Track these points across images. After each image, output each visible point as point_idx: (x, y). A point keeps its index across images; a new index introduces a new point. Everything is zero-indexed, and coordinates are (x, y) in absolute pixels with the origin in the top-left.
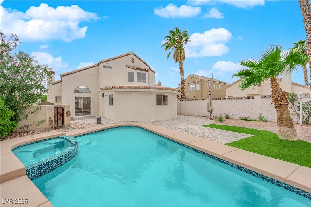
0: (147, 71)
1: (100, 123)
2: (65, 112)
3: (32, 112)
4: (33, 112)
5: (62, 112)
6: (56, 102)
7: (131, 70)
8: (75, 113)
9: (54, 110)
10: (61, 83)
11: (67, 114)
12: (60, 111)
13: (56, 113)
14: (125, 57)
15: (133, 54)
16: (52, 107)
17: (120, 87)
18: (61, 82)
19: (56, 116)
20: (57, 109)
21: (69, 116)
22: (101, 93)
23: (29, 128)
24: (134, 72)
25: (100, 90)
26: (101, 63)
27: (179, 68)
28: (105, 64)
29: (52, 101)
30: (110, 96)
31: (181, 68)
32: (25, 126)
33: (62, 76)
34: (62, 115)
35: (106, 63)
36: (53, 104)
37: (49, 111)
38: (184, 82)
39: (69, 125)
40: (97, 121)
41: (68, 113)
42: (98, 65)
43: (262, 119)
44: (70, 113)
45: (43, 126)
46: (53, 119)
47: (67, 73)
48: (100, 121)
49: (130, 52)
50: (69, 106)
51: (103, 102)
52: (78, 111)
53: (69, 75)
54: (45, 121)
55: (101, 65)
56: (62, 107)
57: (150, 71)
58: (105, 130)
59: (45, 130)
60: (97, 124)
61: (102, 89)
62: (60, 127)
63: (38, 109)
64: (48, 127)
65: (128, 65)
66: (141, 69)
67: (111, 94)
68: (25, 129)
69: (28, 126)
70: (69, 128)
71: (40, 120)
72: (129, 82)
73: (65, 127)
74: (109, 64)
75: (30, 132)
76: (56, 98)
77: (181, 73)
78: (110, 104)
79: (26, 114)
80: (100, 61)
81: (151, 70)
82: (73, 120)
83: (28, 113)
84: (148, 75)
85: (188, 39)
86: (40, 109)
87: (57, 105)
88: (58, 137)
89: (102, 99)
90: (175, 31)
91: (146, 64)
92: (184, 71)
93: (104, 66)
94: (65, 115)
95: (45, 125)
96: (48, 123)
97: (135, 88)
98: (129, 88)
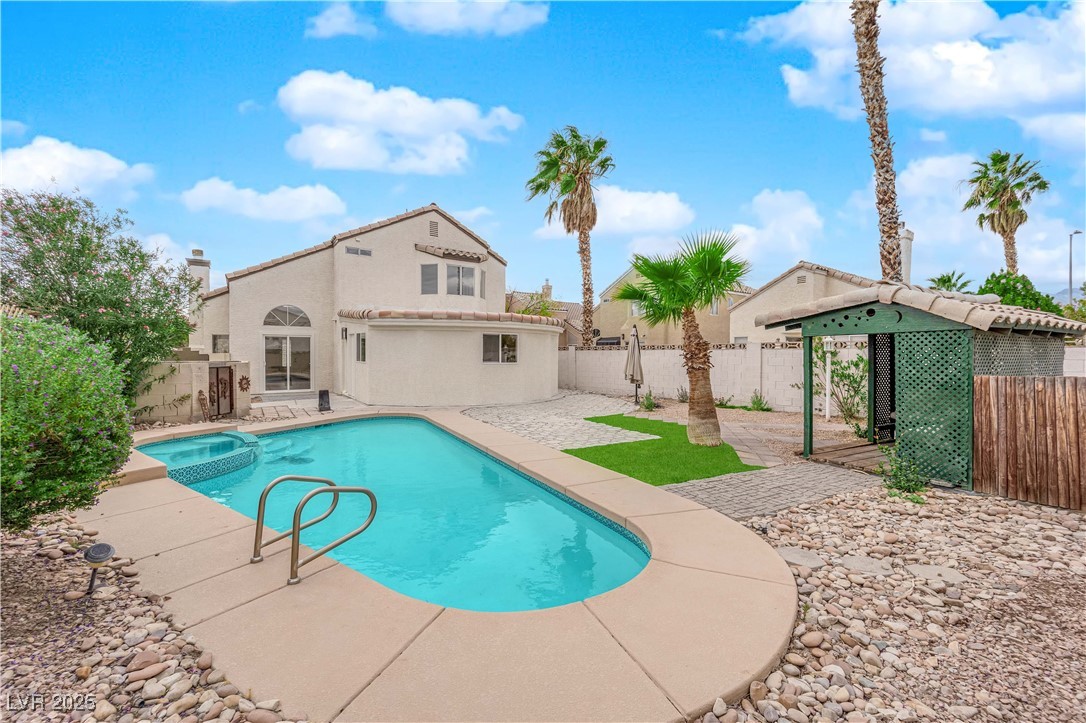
0: (478, 260)
1: (329, 409)
2: (237, 378)
3: (160, 379)
4: (163, 378)
5: (227, 378)
6: (214, 352)
7: (431, 260)
8: (267, 381)
9: (210, 373)
10: (226, 295)
11: (240, 383)
12: (224, 376)
13: (215, 381)
14: (410, 220)
15: (436, 211)
16: (205, 365)
17: (382, 315)
18: (228, 292)
19: (215, 389)
20: (216, 370)
21: (246, 389)
22: (340, 326)
23: (154, 415)
24: (436, 265)
25: (337, 318)
26: (340, 240)
27: (579, 250)
28: (350, 243)
29: (203, 347)
30: (358, 335)
31: (584, 251)
32: (145, 409)
33: (230, 280)
34: (228, 385)
35: (353, 239)
36: (206, 357)
37: (197, 376)
38: (592, 293)
39: (247, 411)
40: (321, 405)
41: (245, 383)
42: (332, 245)
43: (759, 406)
44: (248, 383)
45: (185, 409)
46: (207, 395)
47: (243, 271)
48: (328, 403)
49: (426, 204)
50: (247, 365)
51: (343, 351)
52: (276, 376)
53: (250, 276)
54: (189, 397)
55: (341, 247)
56: (230, 367)
57: (491, 258)
58: (334, 424)
59: (190, 420)
60: (321, 410)
61: (341, 315)
62: (224, 416)
63: (173, 370)
64: (195, 413)
65: (422, 243)
66: (457, 257)
67: (360, 332)
68: (145, 416)
69: (152, 409)
70: (247, 417)
71: (177, 397)
72: (423, 293)
73: (235, 417)
74: (362, 243)
75: (158, 423)
76: (215, 338)
77: (584, 265)
78: (358, 359)
79: (147, 381)
80: (336, 234)
81: (493, 256)
82: (260, 401)
83: (151, 379)
84: (483, 273)
85: (608, 163)
86: (177, 371)
87: (217, 358)
88: (219, 434)
89: (341, 344)
90: (567, 138)
91: (476, 240)
92: (592, 261)
93: (349, 250)
94: (236, 386)
95: (188, 408)
96: (195, 405)
97: (422, 317)
98: (406, 316)
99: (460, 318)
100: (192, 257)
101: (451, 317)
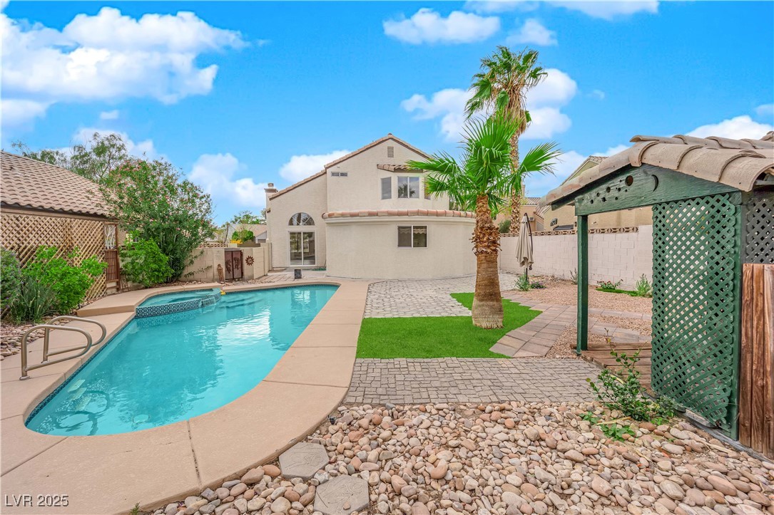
1: (300, 278)
2: (245, 257)
4: (198, 256)
5: (239, 257)
7: (387, 175)
8: (291, 259)
9: (226, 254)
11: (247, 260)
12: (237, 256)
13: (230, 259)
14: (373, 148)
15: (392, 139)
16: (223, 249)
19: (230, 263)
20: (230, 253)
21: (251, 263)
24: (390, 178)
26: (330, 167)
28: (335, 169)
34: (239, 261)
35: (336, 166)
37: (217, 256)
39: (251, 276)
40: (295, 275)
41: (250, 260)
42: (325, 172)
43: (645, 292)
44: (252, 260)
45: (210, 275)
46: (224, 267)
48: (300, 274)
49: (384, 135)
53: (281, 196)
54: (212, 267)
55: (329, 172)
56: (241, 251)
59: (213, 281)
60: (295, 278)
62: (237, 280)
63: (202, 252)
64: (215, 277)
65: (382, 164)
66: (405, 170)
70: (251, 281)
71: (205, 266)
72: (382, 199)
73: (245, 280)
74: (342, 168)
86: (205, 253)
93: (333, 174)
94: (245, 262)
95: (212, 274)
96: (216, 272)
97: (353, 215)
98: (343, 215)
99: (377, 215)
100: (268, 188)
101: (371, 214)
